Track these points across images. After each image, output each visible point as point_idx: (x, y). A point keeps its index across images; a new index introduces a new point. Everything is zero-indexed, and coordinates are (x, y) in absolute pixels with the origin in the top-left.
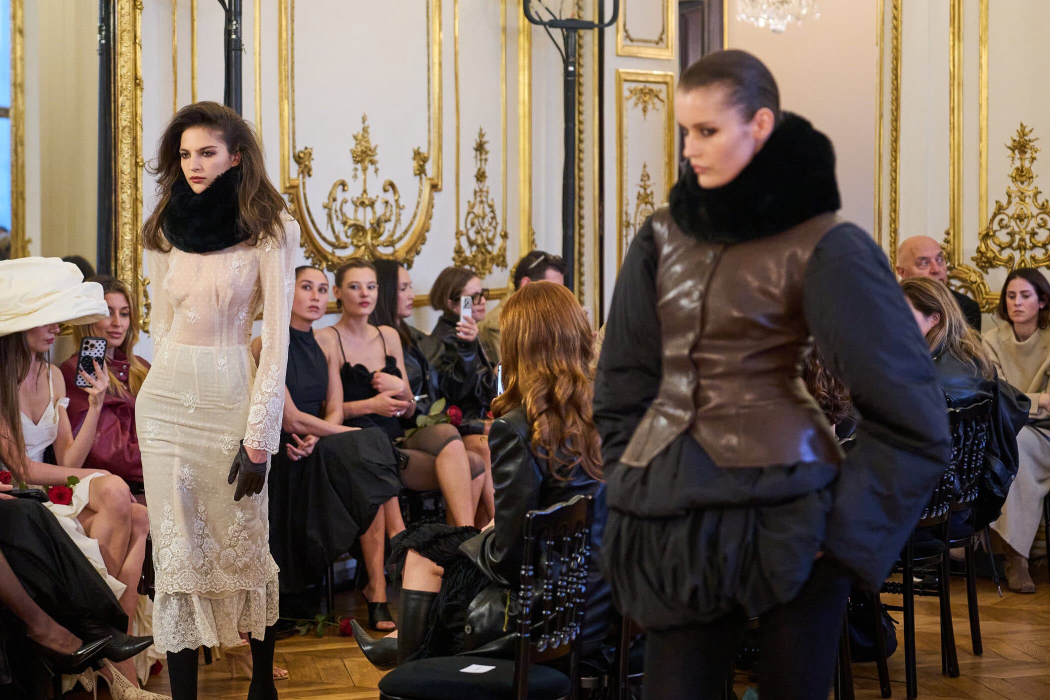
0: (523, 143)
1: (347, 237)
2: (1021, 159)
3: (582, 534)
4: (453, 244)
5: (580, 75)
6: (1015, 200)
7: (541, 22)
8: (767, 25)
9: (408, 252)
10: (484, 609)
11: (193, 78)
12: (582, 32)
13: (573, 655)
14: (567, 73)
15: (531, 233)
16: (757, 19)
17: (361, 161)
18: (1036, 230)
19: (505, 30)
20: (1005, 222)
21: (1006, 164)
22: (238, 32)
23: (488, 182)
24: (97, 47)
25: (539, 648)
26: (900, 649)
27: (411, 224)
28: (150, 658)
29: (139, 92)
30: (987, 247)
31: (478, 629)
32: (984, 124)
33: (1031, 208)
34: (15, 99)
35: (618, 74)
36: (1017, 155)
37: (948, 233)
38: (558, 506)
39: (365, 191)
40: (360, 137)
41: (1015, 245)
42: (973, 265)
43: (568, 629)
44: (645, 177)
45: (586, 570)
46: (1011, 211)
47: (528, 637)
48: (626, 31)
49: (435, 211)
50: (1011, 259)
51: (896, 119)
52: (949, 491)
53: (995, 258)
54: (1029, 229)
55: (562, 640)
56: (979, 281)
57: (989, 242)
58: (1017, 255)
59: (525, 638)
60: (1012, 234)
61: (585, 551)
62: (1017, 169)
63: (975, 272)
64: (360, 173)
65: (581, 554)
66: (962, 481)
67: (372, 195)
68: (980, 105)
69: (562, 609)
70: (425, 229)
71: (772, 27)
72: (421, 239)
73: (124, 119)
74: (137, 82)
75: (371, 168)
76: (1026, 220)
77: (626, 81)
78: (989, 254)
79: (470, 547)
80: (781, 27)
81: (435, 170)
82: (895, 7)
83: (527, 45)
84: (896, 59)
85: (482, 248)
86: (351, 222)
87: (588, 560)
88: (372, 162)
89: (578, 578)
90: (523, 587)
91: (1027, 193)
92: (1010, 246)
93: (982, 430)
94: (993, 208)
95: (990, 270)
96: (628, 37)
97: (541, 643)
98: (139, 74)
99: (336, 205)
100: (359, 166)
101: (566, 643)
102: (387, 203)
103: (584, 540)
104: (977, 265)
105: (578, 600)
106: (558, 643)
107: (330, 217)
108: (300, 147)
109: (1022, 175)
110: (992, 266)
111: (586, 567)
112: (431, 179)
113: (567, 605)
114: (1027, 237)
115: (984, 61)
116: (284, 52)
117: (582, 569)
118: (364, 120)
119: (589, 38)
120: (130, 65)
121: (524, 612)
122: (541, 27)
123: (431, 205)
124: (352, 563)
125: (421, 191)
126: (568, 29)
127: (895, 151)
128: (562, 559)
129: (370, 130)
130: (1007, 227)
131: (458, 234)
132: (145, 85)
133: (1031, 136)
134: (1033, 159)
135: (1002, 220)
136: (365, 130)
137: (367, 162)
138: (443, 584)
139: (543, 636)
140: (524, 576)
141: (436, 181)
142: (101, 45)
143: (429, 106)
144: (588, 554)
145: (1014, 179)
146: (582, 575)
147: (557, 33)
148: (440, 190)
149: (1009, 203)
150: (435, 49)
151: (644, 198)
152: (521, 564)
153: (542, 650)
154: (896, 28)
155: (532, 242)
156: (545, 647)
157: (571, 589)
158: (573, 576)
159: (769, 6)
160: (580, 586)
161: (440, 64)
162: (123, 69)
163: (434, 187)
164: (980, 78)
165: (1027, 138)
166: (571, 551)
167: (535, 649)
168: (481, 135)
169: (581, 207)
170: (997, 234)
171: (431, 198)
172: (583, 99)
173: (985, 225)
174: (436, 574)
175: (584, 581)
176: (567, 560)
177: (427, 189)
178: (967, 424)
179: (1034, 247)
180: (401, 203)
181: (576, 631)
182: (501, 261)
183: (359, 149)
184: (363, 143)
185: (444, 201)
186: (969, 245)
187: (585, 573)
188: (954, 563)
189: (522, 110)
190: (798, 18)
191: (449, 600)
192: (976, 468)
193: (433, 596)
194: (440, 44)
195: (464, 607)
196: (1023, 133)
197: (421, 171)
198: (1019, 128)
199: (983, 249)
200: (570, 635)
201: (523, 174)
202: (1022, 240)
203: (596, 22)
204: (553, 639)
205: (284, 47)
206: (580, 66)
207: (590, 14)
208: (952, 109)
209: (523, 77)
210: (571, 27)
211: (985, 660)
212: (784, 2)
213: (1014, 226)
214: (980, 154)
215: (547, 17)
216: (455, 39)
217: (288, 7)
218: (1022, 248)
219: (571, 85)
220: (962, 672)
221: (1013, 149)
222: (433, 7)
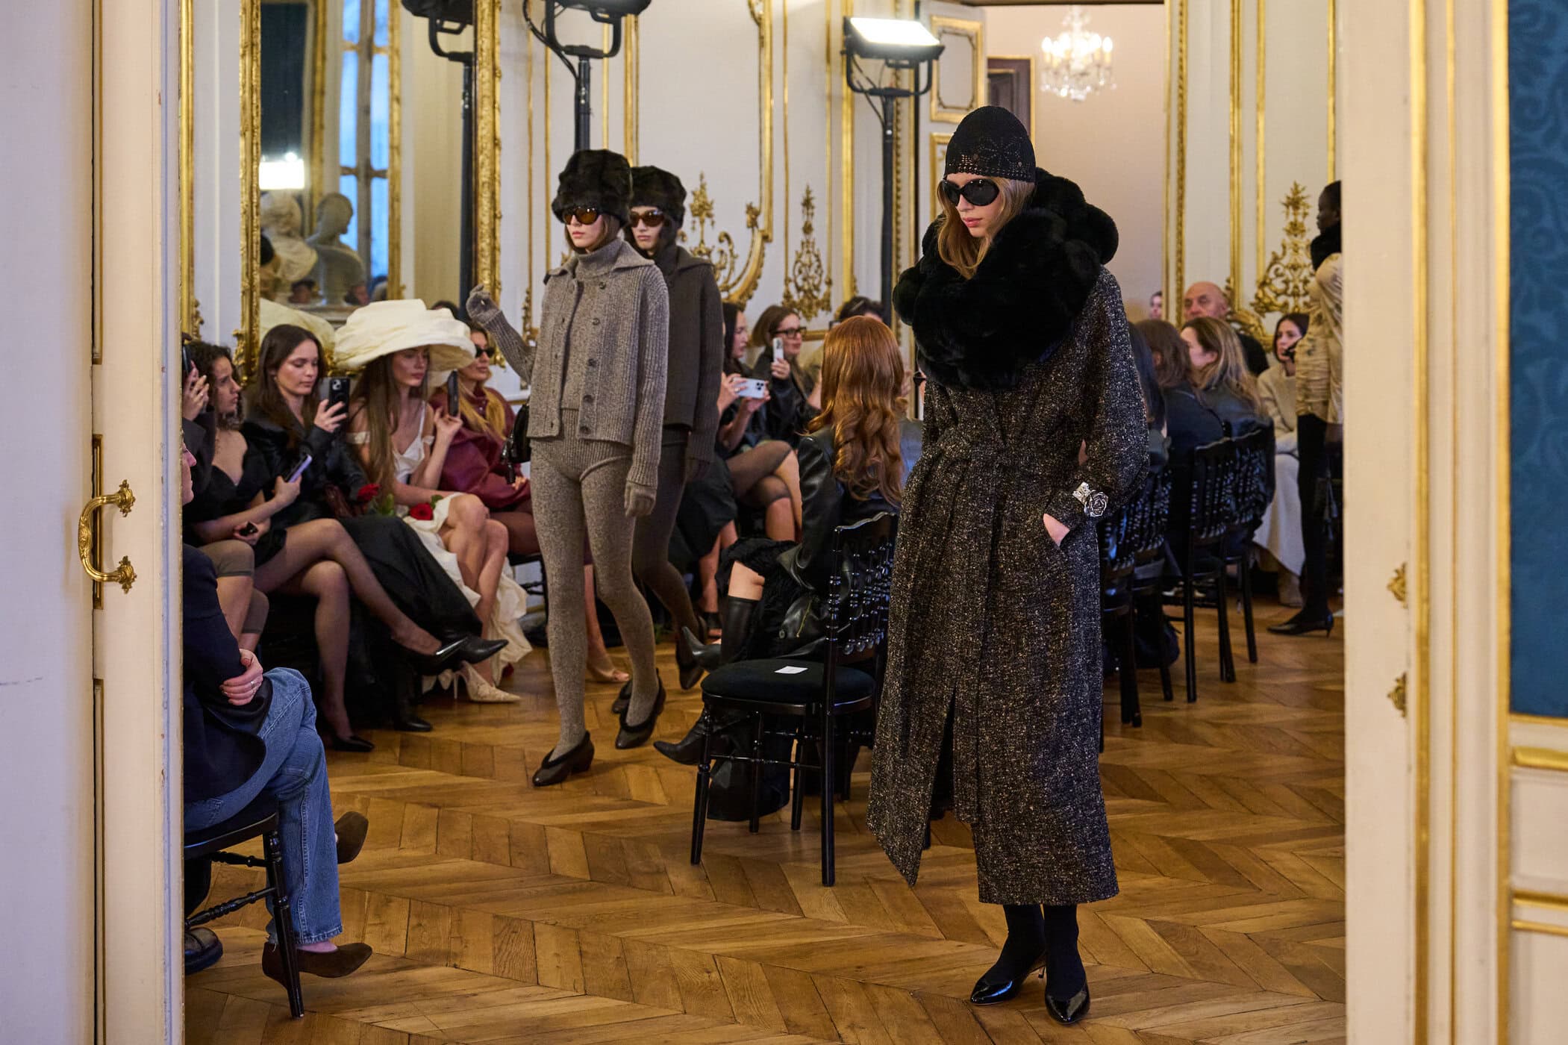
0: (846, 199)
2: (1295, 214)
4: (782, 289)
5: (898, 138)
6: (1289, 251)
7: (862, 91)
8: (1069, 95)
9: (741, 297)
10: (797, 616)
11: (546, 139)
12: (900, 100)
14: (885, 137)
15: (853, 280)
16: (1060, 89)
17: (699, 215)
18: (1309, 278)
19: (830, 97)
20: (1280, 272)
21: (1280, 218)
22: (586, 98)
23: (814, 235)
24: (461, 111)
27: (744, 271)
28: (503, 662)
29: (497, 152)
30: (1264, 293)
31: (790, 635)
32: (1261, 183)
34: (392, 160)
35: (932, 138)
36: (1291, 210)
37: (1228, 281)
39: (702, 242)
40: (698, 193)
41: (1290, 291)
42: (1251, 310)
46: (1286, 260)
48: (939, 98)
49: (767, 261)
50: (1286, 304)
51: (1181, 178)
52: (1226, 513)
53: (1271, 303)
54: (1302, 277)
56: (1257, 324)
57: (1266, 289)
58: (1291, 301)
60: (1286, 282)
62: (1291, 223)
63: (1253, 316)
64: (697, 226)
67: (708, 245)
68: (1257, 167)
70: (757, 276)
71: (1073, 97)
72: (753, 284)
73: (484, 175)
74: (496, 143)
75: (708, 221)
76: (1299, 270)
77: (939, 143)
78: (1266, 301)
79: (786, 558)
80: (1081, 96)
81: (766, 222)
82: (1181, 78)
83: (849, 111)
84: (1182, 123)
85: (808, 293)
88: (709, 216)
91: (1300, 245)
92: (1285, 292)
93: (1255, 458)
94: (1269, 259)
95: (1268, 315)
96: (941, 104)
98: (499, 135)
100: (697, 219)
102: (722, 252)
104: (1256, 310)
109: (1295, 229)
110: (1268, 310)
112: (763, 231)
114: (1300, 285)
115: (1261, 124)
116: (629, 117)
118: (702, 177)
119: (906, 105)
120: (490, 126)
122: (862, 96)
123: (762, 255)
125: (753, 242)
126: (886, 97)
127: (1180, 206)
129: (707, 187)
130: (1282, 275)
131: (787, 281)
132: (503, 145)
133: (1303, 194)
134: (1306, 216)
135: (1277, 270)
136: (703, 187)
137: (704, 215)
138: (764, 592)
141: (766, 233)
142: (465, 110)
143: (761, 165)
145: (1289, 232)
147: (877, 101)
148: (771, 241)
149: (1284, 254)
150: (767, 116)
154: (1181, 96)
155: (854, 289)
159: (1070, 77)
161: (771, 129)
162: (483, 131)
163: (766, 239)
164: (1257, 141)
165: (1300, 195)
168: (808, 192)
169: (898, 257)
170: (1274, 282)
171: (762, 248)
172: (900, 160)
173: (1262, 273)
174: (757, 584)
177: (758, 240)
180: (735, 252)
182: (826, 305)
183: (697, 203)
184: (701, 199)
185: (774, 251)
186: (1248, 292)
189: (846, 169)
190: (1096, 88)
191: (769, 606)
193: (754, 604)
194: (771, 110)
195: (781, 614)
196: (1296, 190)
197: (753, 224)
198: (1292, 186)
199: (1261, 295)
201: (846, 227)
202: (1296, 287)
203: (912, 90)
205: (629, 111)
206: (898, 130)
207: (906, 82)
208: (1232, 170)
209: (846, 140)
210: (890, 95)
211: (1260, 667)
212: (1083, 74)
213: (1288, 274)
214: (1258, 209)
215: (867, 86)
216: (785, 106)
217: (633, 76)
218: (1295, 295)
219: (889, 147)
220: (1237, 677)
221: (1287, 205)
222: (764, 76)
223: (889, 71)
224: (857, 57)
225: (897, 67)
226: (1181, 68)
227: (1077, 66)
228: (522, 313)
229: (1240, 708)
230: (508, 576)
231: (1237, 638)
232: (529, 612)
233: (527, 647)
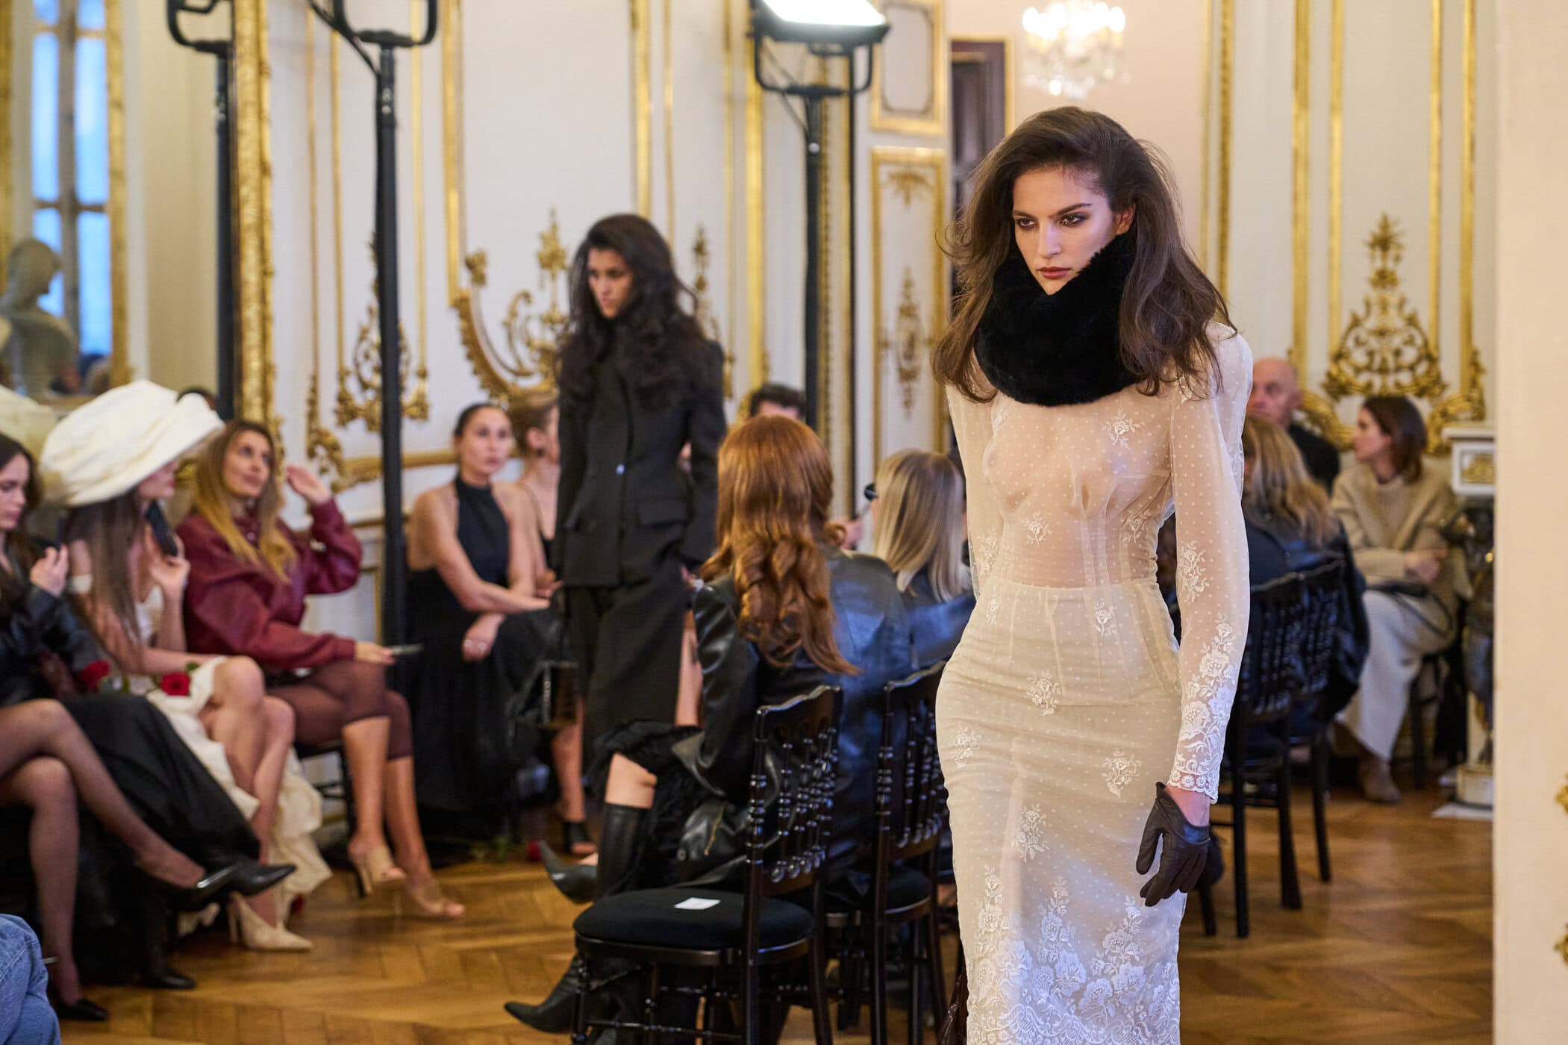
0: (753, 242)
1: (534, 361)
2: (1384, 258)
3: (829, 734)
5: (826, 156)
6: (1376, 310)
7: (775, 89)
8: (1064, 91)
10: (701, 828)
11: (335, 163)
12: (828, 101)
13: (817, 887)
14: (809, 154)
15: (764, 355)
16: (1050, 84)
17: (550, 266)
18: (1401, 348)
19: (730, 100)
20: (1362, 339)
21: (1364, 264)
22: (391, 104)
23: (711, 292)
24: (214, 123)
25: (775, 878)
26: (1228, 875)
28: (290, 893)
29: (267, 180)
30: (1340, 371)
31: (694, 855)
32: (1336, 214)
33: (1395, 321)
34: (112, 190)
35: (875, 154)
36: (1378, 252)
37: (1290, 352)
38: (796, 700)
39: (554, 304)
40: (547, 236)
41: (1375, 367)
42: (1322, 393)
43: (810, 854)
44: (908, 285)
45: (832, 779)
46: (1372, 323)
47: (760, 864)
48: (883, 98)
50: (1369, 386)
51: (1224, 209)
52: (1290, 677)
53: (1349, 384)
54: (1392, 347)
55: (802, 867)
56: (1329, 412)
57: (1344, 365)
58: (1377, 382)
59: (756, 865)
60: (1371, 354)
61: (831, 756)
62: (1378, 271)
63: (1324, 402)
64: (548, 283)
65: (826, 760)
66: (1306, 666)
68: (1330, 193)
69: (803, 829)
71: (1069, 95)
73: (248, 215)
74: (264, 169)
76: (1389, 336)
77: (884, 162)
78: (1343, 379)
79: (686, 749)
80: (1081, 93)
82: (1224, 68)
83: (758, 119)
86: (537, 342)
87: (835, 766)
89: (823, 790)
90: (753, 801)
91: (1390, 301)
92: (1368, 368)
93: (1330, 601)
94: (1346, 321)
95: (1343, 399)
96: (886, 108)
97: (777, 871)
98: (269, 157)
99: (518, 323)
100: (547, 273)
101: (808, 870)
103: (830, 743)
104: (1328, 393)
105: (823, 818)
106: (798, 871)
107: (510, 338)
108: (472, 249)
109: (1384, 279)
110: (1345, 393)
111: (833, 775)
113: (809, 823)
114: (1390, 359)
115: (1337, 133)
117: (828, 779)
118: (553, 213)
119: (836, 109)
120: (255, 147)
121: (755, 833)
122: (774, 98)
124: (541, 772)
126: (810, 97)
128: (803, 766)
129: (560, 227)
130: (1364, 344)
132: (275, 171)
133: (1395, 230)
134: (1397, 259)
135: (1358, 336)
136: (554, 227)
137: (556, 268)
138: (656, 798)
139: (779, 863)
140: (754, 787)
142: (220, 121)
143: (634, 196)
144: (835, 759)
145: (1374, 284)
146: (827, 786)
147: (797, 104)
149: (1368, 312)
150: (642, 126)
151: (907, 311)
152: (752, 773)
153: (777, 880)
154: (1224, 93)
155: (765, 368)
156: (782, 876)
157: (814, 803)
158: (816, 788)
159: (1064, 65)
160: (825, 800)
162: (246, 153)
164: (1330, 155)
165: (1390, 232)
166: (813, 757)
167: (769, 877)
168: (701, 232)
170: (1353, 354)
172: (830, 185)
173: (1336, 341)
174: (646, 784)
175: (831, 794)
176: (809, 767)
178: (1313, 593)
179: (1398, 369)
181: (820, 856)
183: (547, 250)
184: (552, 243)
186: (1316, 367)
187: (832, 784)
188: (1298, 769)
189: (752, 200)
190: (1101, 80)
191: (664, 815)
192: (1324, 649)
193: (642, 813)
194: (649, 118)
195: (679, 826)
196: (1385, 225)
198: (1380, 219)
199: (1334, 371)
200: (813, 862)
201: (753, 279)
202: (1384, 360)
203: (845, 87)
204: (792, 867)
206: (826, 143)
207: (837, 77)
208: (1295, 198)
209: (753, 160)
210: (814, 96)
211: (1335, 888)
212: (1083, 61)
213: (1374, 343)
214: (1330, 253)
215: (782, 83)
216: (667, 113)
217: (454, 72)
218: (1383, 371)
219: (814, 169)
220: (1305, 902)
221: (1373, 246)
222: (639, 68)
223: (812, 62)
224: (768, 43)
225: (824, 55)
226: (1224, 53)
227: (1074, 50)
228: (303, 408)
229: (1309, 945)
230: (295, 773)
231: (1305, 846)
232: (326, 821)
233: (323, 872)
